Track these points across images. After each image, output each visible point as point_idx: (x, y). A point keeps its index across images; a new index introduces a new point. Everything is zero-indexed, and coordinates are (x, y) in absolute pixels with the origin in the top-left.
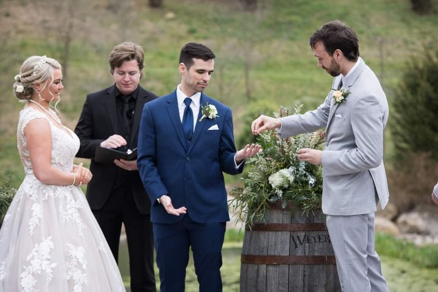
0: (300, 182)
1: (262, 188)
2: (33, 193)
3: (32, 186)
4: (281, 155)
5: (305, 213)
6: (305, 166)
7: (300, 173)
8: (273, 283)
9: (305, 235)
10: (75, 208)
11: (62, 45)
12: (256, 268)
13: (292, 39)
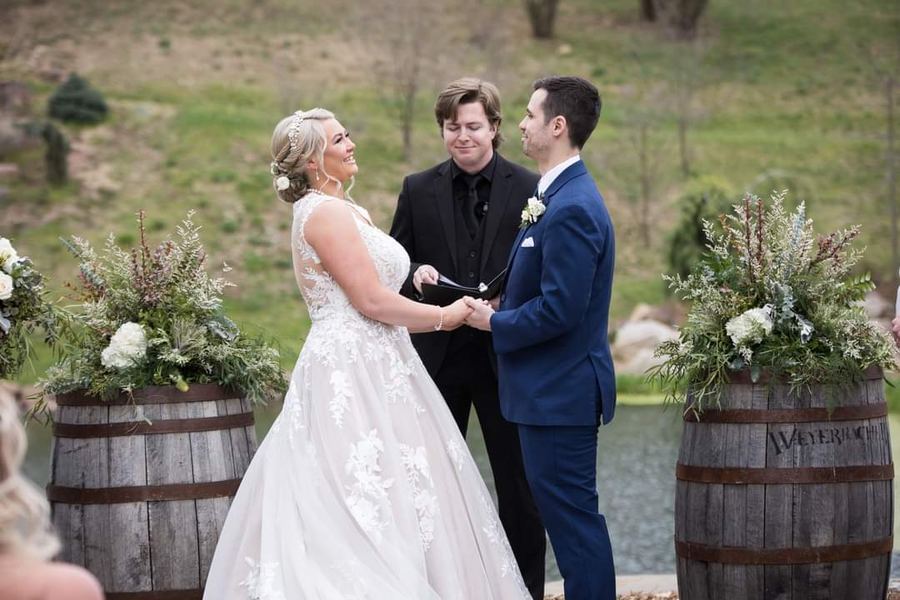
0: (784, 332)
1: (713, 343)
2: (328, 353)
3: (323, 340)
4: (749, 282)
5: (795, 389)
6: (794, 304)
7: (784, 317)
8: (736, 519)
9: (795, 430)
10: (405, 375)
11: (403, 98)
12: (704, 491)
13: (751, 82)
